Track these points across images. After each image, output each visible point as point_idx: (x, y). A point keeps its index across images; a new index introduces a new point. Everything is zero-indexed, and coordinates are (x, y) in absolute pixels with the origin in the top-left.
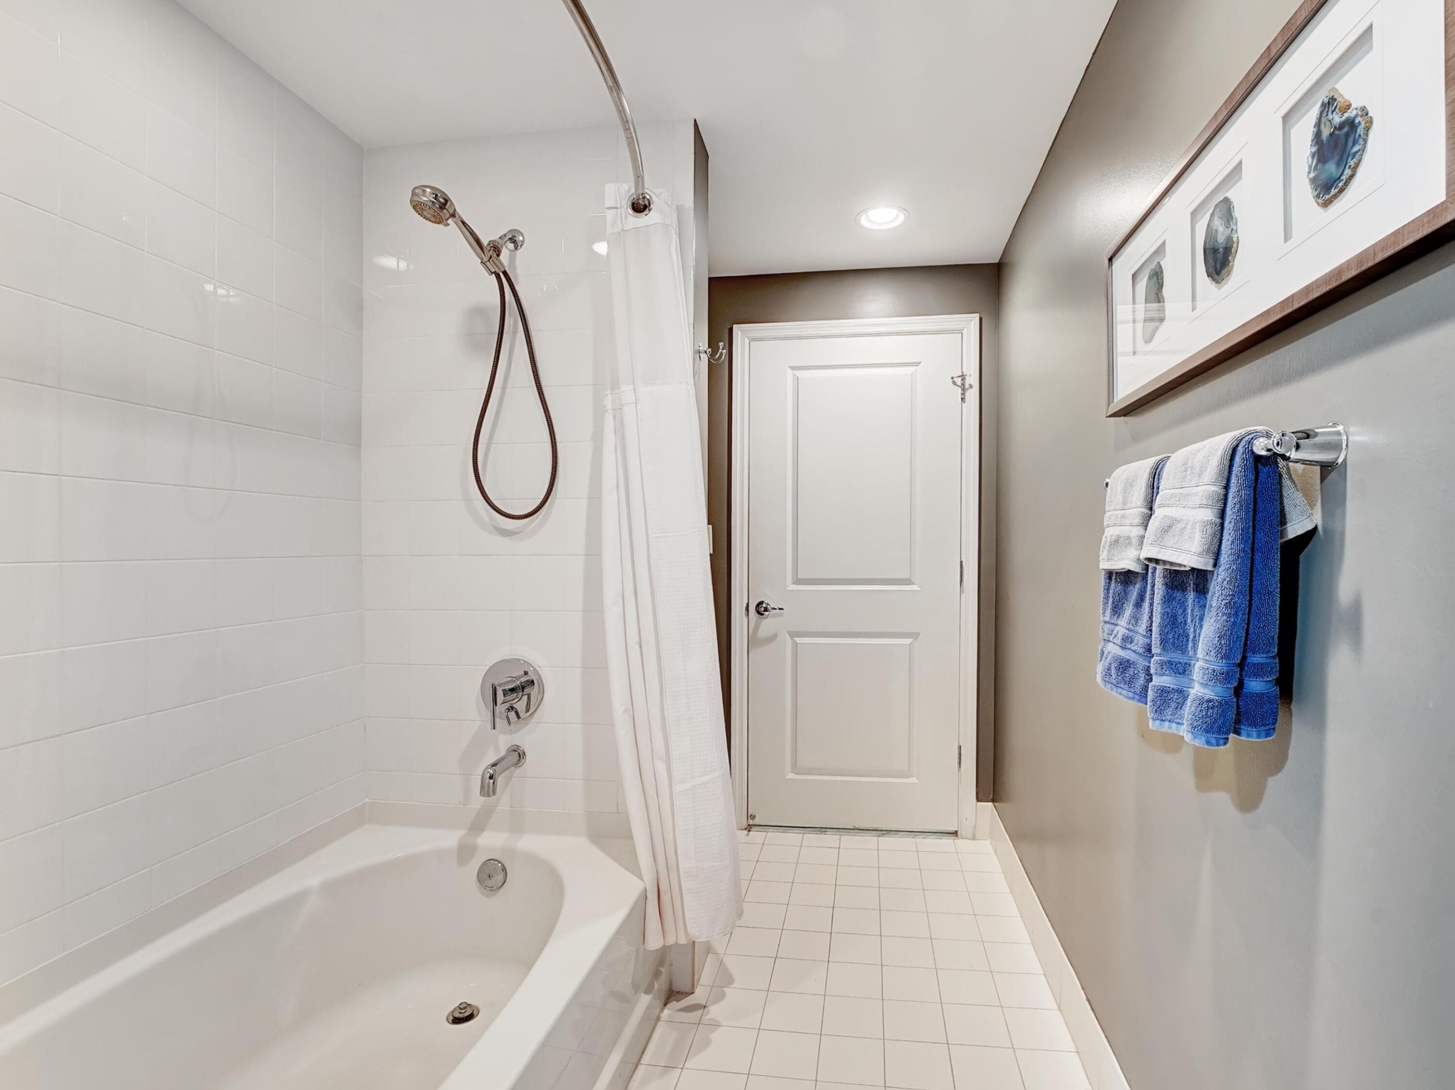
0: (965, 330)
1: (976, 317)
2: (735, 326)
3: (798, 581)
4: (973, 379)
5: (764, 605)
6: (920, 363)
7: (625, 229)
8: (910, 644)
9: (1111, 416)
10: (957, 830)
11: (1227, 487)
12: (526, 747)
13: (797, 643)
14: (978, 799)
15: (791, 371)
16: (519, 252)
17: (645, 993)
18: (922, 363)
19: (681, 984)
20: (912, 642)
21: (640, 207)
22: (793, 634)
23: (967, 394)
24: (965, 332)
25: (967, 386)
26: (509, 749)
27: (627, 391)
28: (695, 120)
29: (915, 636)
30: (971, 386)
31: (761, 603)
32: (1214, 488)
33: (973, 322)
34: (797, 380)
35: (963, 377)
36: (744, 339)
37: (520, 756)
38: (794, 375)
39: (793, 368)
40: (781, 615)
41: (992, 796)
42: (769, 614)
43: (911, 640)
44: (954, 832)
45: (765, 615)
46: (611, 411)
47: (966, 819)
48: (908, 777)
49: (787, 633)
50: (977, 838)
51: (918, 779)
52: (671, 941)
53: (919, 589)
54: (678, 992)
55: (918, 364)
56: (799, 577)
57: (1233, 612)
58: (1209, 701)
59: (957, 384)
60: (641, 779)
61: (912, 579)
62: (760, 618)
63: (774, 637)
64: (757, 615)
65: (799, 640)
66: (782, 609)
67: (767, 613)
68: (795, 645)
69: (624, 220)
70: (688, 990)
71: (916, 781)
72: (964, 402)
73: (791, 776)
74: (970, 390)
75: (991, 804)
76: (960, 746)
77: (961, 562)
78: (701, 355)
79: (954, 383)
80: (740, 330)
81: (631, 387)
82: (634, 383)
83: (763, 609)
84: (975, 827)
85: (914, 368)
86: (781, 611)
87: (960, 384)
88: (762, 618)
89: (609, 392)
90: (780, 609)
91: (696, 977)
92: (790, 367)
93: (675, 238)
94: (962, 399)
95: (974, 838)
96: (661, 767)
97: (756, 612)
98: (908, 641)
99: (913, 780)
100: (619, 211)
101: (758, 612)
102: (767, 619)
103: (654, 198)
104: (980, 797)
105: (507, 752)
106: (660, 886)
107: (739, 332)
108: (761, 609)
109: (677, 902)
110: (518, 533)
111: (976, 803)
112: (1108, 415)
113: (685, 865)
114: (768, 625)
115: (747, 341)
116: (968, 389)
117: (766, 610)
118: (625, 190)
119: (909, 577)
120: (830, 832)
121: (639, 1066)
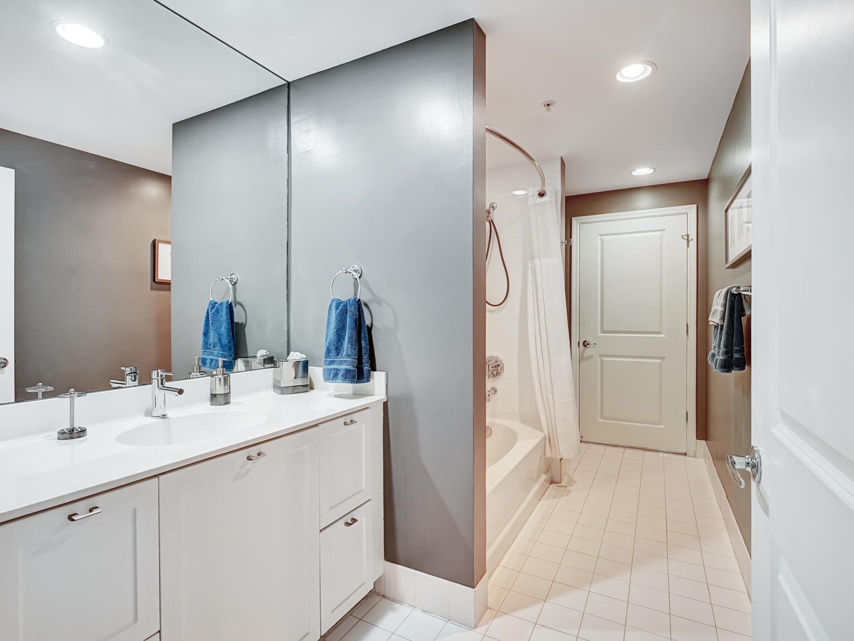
0: (689, 212)
1: (695, 206)
2: (573, 218)
3: (603, 332)
4: (693, 236)
5: (587, 342)
6: (665, 229)
7: (536, 203)
8: (660, 362)
9: (727, 268)
10: (686, 452)
11: (726, 302)
12: (497, 388)
13: (603, 360)
14: (698, 438)
15: (600, 237)
16: (495, 211)
17: (545, 474)
18: (666, 230)
19: (556, 479)
20: (661, 362)
21: (541, 195)
22: (601, 356)
23: (690, 243)
24: (689, 214)
25: (690, 239)
26: (491, 388)
27: (537, 261)
28: (561, 157)
29: (663, 358)
30: (692, 239)
31: (585, 341)
32: (723, 302)
33: (693, 209)
34: (602, 240)
35: (688, 236)
36: (577, 224)
37: (495, 391)
38: (601, 238)
39: (601, 235)
40: (595, 347)
41: (705, 437)
42: (589, 347)
43: (661, 360)
44: (685, 453)
45: (587, 347)
46: (530, 268)
47: (691, 447)
48: (660, 425)
49: (598, 355)
50: (697, 457)
51: (665, 426)
52: (554, 456)
53: (665, 336)
54: (555, 482)
55: (663, 230)
56: (604, 330)
57: (727, 335)
58: (722, 359)
59: (685, 238)
60: (543, 399)
61: (661, 331)
62: (585, 348)
63: (591, 357)
64: (584, 347)
65: (604, 359)
66: (596, 344)
67: (588, 346)
68: (602, 361)
69: (536, 200)
70: (558, 481)
71: (664, 427)
72: (689, 247)
73: (600, 420)
74: (691, 241)
75: (704, 441)
76: (687, 412)
77: (687, 324)
78: (563, 244)
79: (683, 238)
80: (576, 220)
81: (539, 260)
82: (540, 258)
83: (586, 344)
84: (696, 451)
85: (662, 232)
86: (595, 345)
87: (686, 239)
88: (587, 348)
89: (530, 261)
90: (594, 344)
91: (562, 478)
92: (599, 235)
93: (554, 204)
94: (687, 246)
95: (695, 457)
96: (550, 395)
97: (583, 345)
98: (659, 361)
99: (663, 427)
100: (534, 197)
101: (584, 345)
102: (589, 349)
103: (547, 191)
104: (699, 437)
105: (490, 389)
106: (550, 437)
107: (575, 221)
108: (585, 344)
109: (556, 443)
110: (494, 311)
111: (696, 440)
112: (726, 268)
113: (559, 430)
114: (588, 351)
115: (578, 224)
116: (690, 241)
117: (588, 344)
118: (537, 189)
119: (659, 331)
120: (619, 447)
121: (544, 496)
